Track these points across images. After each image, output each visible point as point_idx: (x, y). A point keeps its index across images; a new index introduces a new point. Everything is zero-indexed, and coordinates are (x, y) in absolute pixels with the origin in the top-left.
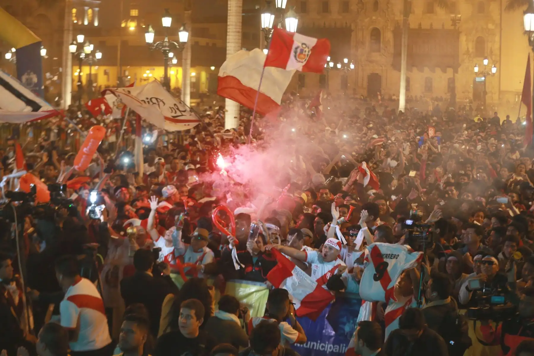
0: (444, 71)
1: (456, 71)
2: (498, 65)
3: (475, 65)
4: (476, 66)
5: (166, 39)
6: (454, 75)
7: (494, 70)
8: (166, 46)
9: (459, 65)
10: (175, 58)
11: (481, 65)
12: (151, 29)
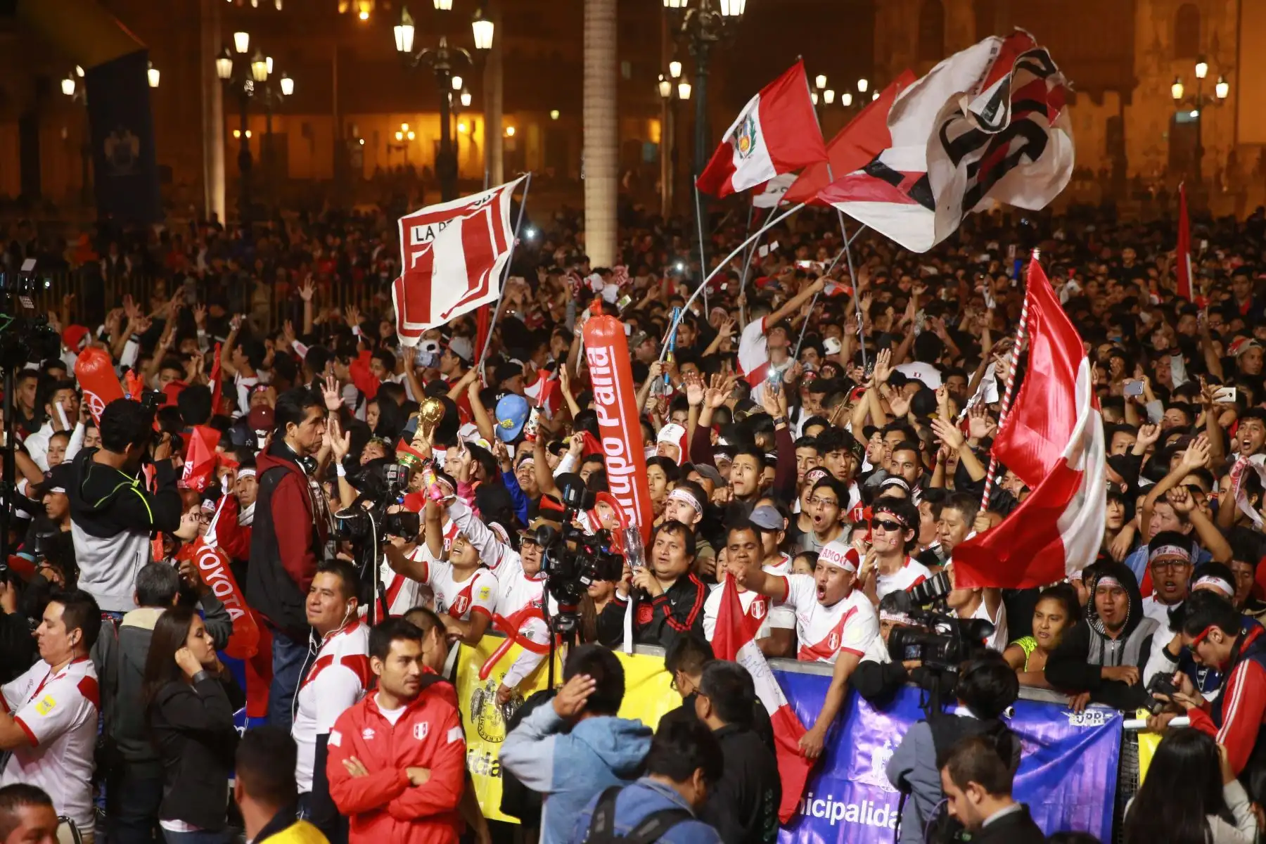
0: (1098, 101)
1: (1126, 100)
2: (1232, 75)
3: (1174, 79)
4: (1176, 83)
5: (443, 43)
6: (1122, 111)
7: (1222, 90)
8: (442, 60)
9: (1135, 83)
10: (465, 91)
11: (1189, 80)
12: (406, 17)
